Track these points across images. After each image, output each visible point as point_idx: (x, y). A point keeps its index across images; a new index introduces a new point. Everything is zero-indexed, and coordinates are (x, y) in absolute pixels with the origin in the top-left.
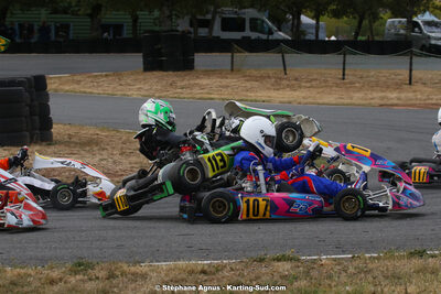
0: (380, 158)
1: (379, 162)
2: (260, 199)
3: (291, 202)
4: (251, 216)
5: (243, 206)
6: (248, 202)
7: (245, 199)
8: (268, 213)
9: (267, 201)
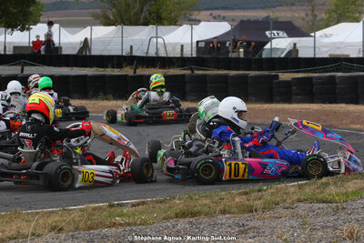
0: (330, 132)
1: (329, 135)
2: (240, 163)
3: (264, 166)
4: (233, 176)
5: (227, 168)
6: (230, 165)
7: (228, 163)
8: (246, 174)
9: (246, 164)
